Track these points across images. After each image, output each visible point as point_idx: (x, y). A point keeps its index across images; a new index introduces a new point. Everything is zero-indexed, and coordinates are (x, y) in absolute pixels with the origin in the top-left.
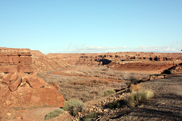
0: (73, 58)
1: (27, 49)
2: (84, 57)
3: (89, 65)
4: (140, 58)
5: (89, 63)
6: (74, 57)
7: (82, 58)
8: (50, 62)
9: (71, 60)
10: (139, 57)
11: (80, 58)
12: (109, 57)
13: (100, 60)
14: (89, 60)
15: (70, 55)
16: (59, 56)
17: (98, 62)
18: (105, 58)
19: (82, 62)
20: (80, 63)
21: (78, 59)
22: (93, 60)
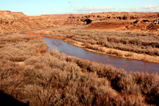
0: (61, 18)
1: (7, 11)
2: (72, 18)
3: (75, 25)
4: (114, 18)
5: (76, 23)
6: (63, 17)
7: (70, 19)
8: (32, 22)
9: (60, 21)
10: (114, 16)
11: (69, 19)
12: (92, 17)
13: (85, 21)
14: (76, 20)
15: (60, 16)
16: (43, 17)
17: (83, 22)
18: (89, 18)
19: (70, 22)
20: (68, 24)
21: (66, 20)
22: (79, 20)
